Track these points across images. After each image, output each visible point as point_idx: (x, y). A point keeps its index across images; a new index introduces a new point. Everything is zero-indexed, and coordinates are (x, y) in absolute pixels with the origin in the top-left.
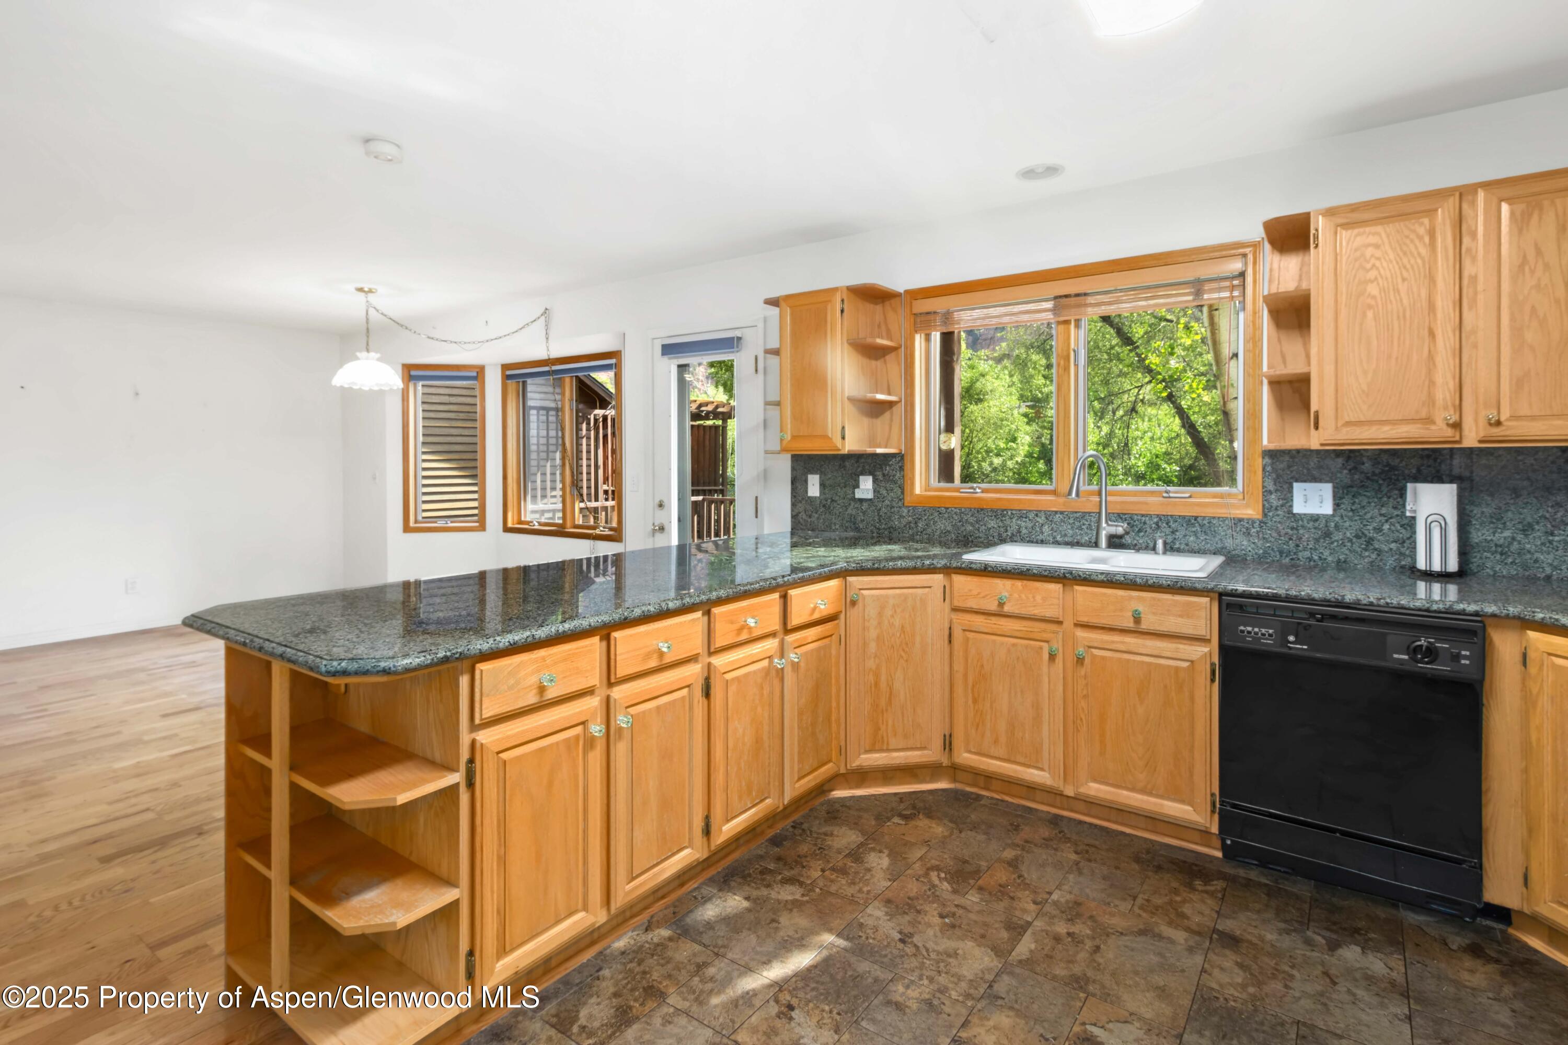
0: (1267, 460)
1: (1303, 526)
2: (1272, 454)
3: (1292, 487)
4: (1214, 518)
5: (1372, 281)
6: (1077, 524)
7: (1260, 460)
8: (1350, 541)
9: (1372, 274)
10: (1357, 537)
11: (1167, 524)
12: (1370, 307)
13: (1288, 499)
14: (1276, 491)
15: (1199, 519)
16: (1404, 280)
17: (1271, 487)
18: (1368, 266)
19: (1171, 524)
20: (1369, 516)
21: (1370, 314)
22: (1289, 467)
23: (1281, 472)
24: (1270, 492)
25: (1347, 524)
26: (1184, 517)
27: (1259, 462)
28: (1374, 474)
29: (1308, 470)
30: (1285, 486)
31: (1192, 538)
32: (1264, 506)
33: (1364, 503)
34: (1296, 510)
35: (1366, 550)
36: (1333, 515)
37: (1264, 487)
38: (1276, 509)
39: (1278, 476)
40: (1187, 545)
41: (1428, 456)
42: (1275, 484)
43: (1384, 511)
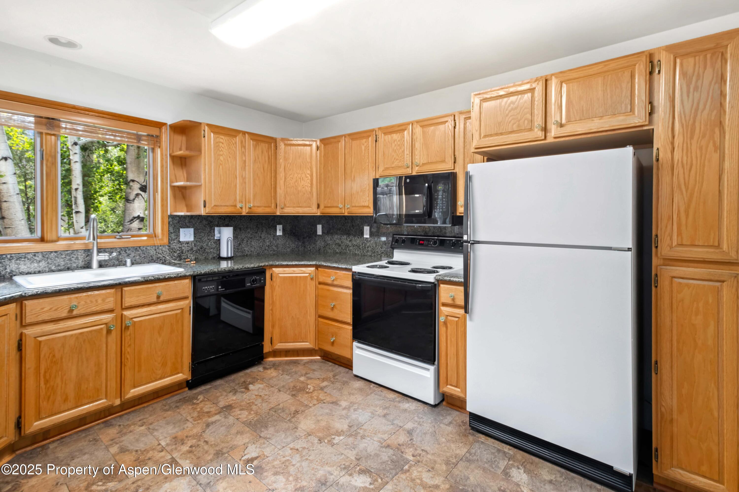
0: (170, 219)
1: (184, 246)
2: (172, 217)
3: (179, 230)
4: (148, 246)
5: (221, 155)
6: (68, 257)
7: (167, 219)
8: (199, 250)
9: (221, 153)
10: (201, 248)
11: (125, 251)
12: (221, 164)
13: (178, 236)
14: (174, 232)
15: (141, 248)
16: (230, 157)
17: (172, 231)
18: (220, 150)
19: (127, 251)
20: (204, 240)
21: (221, 167)
22: (179, 222)
23: (175, 224)
24: (172, 233)
25: (198, 243)
26: (133, 247)
27: (166, 220)
28: (206, 224)
29: (185, 223)
30: (177, 230)
31: (138, 257)
32: (169, 239)
33: (203, 235)
34: (181, 240)
35: (204, 253)
36: (194, 241)
37: (169, 231)
38: (174, 240)
39: (175, 226)
40: (135, 261)
41: (220, 218)
42: (173, 230)
43: (209, 238)
